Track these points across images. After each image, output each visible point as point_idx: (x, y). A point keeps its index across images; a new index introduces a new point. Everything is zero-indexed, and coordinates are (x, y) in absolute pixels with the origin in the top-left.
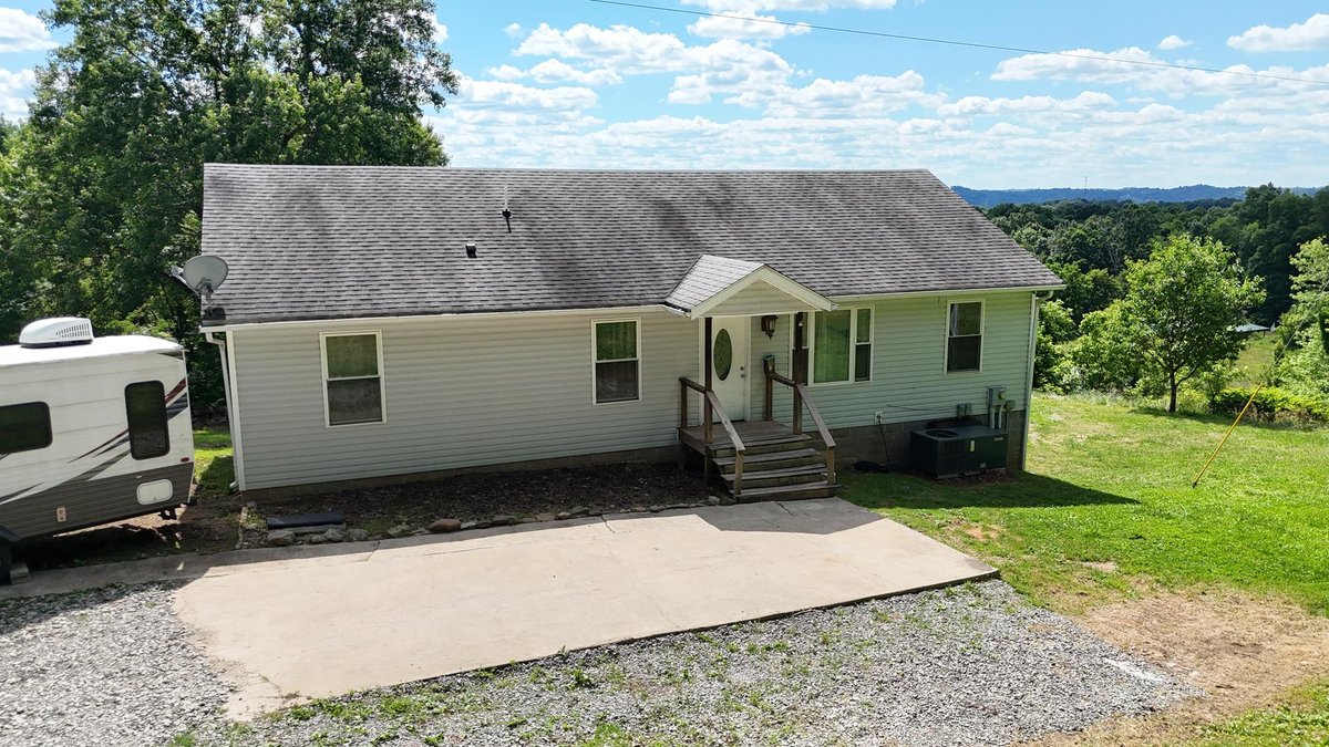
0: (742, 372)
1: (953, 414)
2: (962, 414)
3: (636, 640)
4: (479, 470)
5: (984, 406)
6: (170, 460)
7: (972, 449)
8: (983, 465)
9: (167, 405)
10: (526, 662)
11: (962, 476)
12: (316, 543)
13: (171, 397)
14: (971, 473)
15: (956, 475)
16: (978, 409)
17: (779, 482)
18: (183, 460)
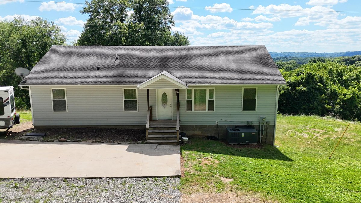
0: (171, 106)
1: (246, 124)
2: (249, 124)
3: (46, 178)
4: (92, 127)
5: (258, 123)
6: (5, 116)
7: (243, 136)
8: (247, 142)
9: (4, 103)
10: (12, 179)
11: (239, 144)
12: (30, 141)
13: (5, 101)
14: (242, 144)
15: (237, 144)
16: (255, 123)
17: (163, 139)
18: (8, 117)
